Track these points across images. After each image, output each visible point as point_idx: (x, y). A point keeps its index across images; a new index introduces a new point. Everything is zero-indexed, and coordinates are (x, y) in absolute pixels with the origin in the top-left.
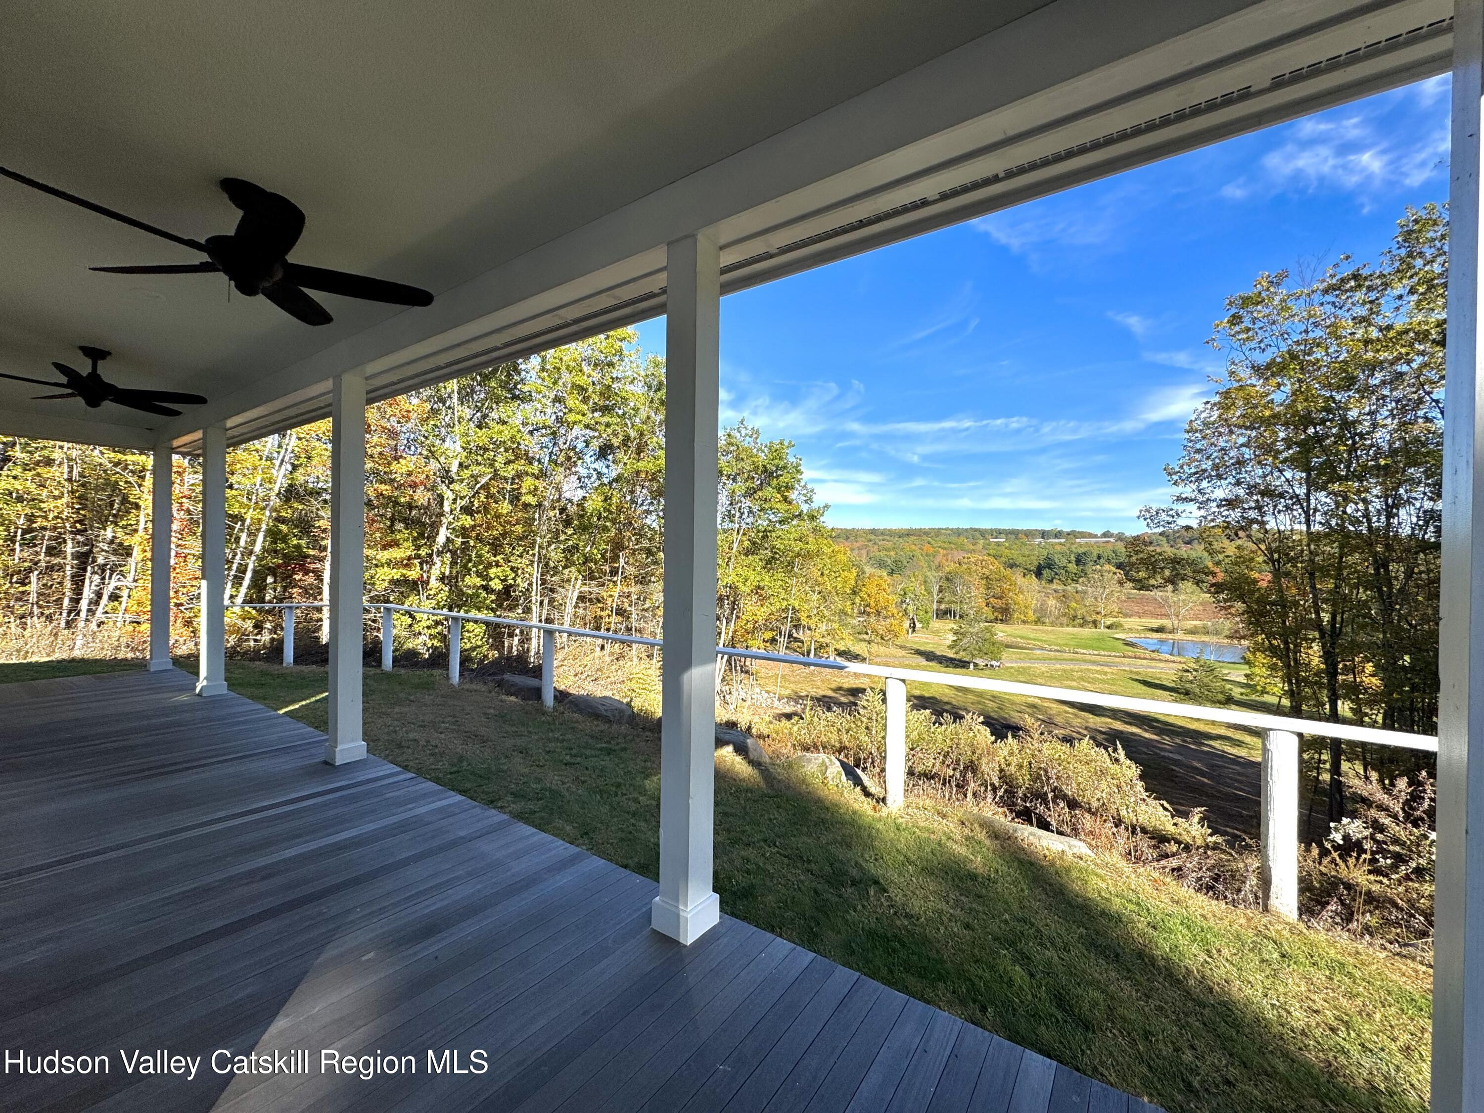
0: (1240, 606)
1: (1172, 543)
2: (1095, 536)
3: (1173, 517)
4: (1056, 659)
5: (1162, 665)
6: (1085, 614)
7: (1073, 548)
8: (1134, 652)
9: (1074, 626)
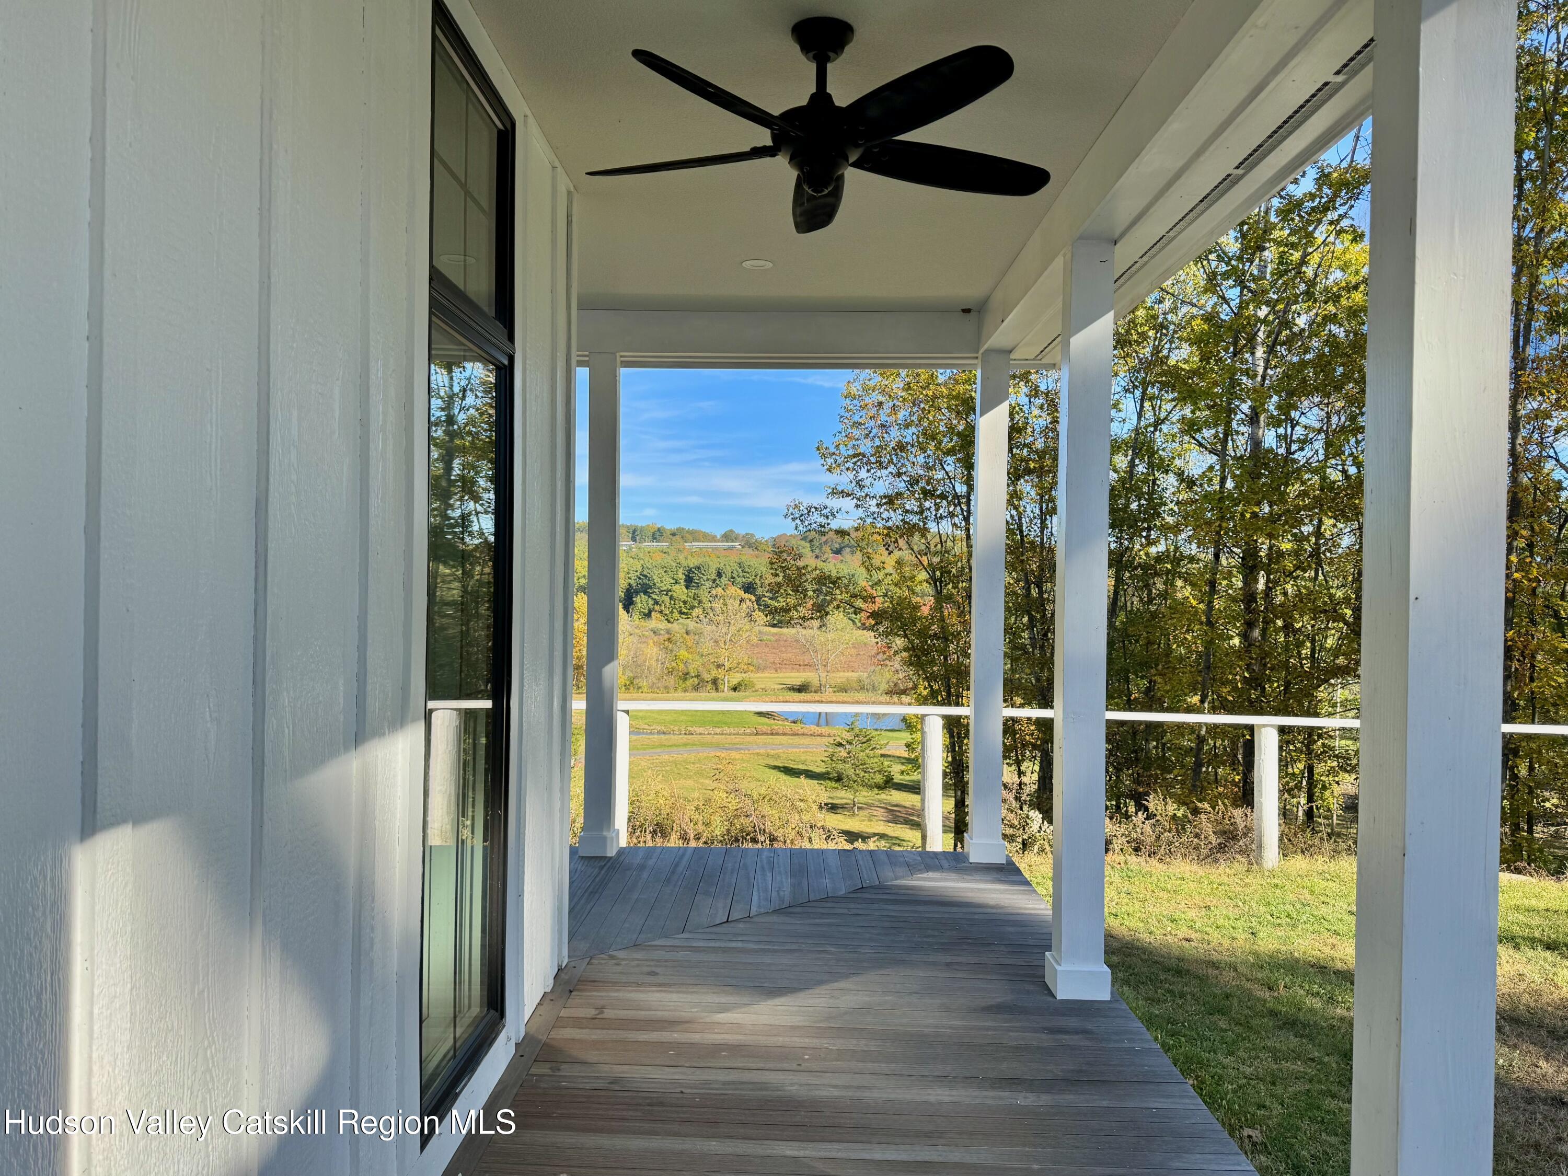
0: (899, 642)
1: (817, 551)
2: (713, 539)
3: (827, 517)
4: (662, 746)
5: (806, 741)
6: (700, 669)
7: (681, 558)
8: (770, 725)
9: (685, 691)
